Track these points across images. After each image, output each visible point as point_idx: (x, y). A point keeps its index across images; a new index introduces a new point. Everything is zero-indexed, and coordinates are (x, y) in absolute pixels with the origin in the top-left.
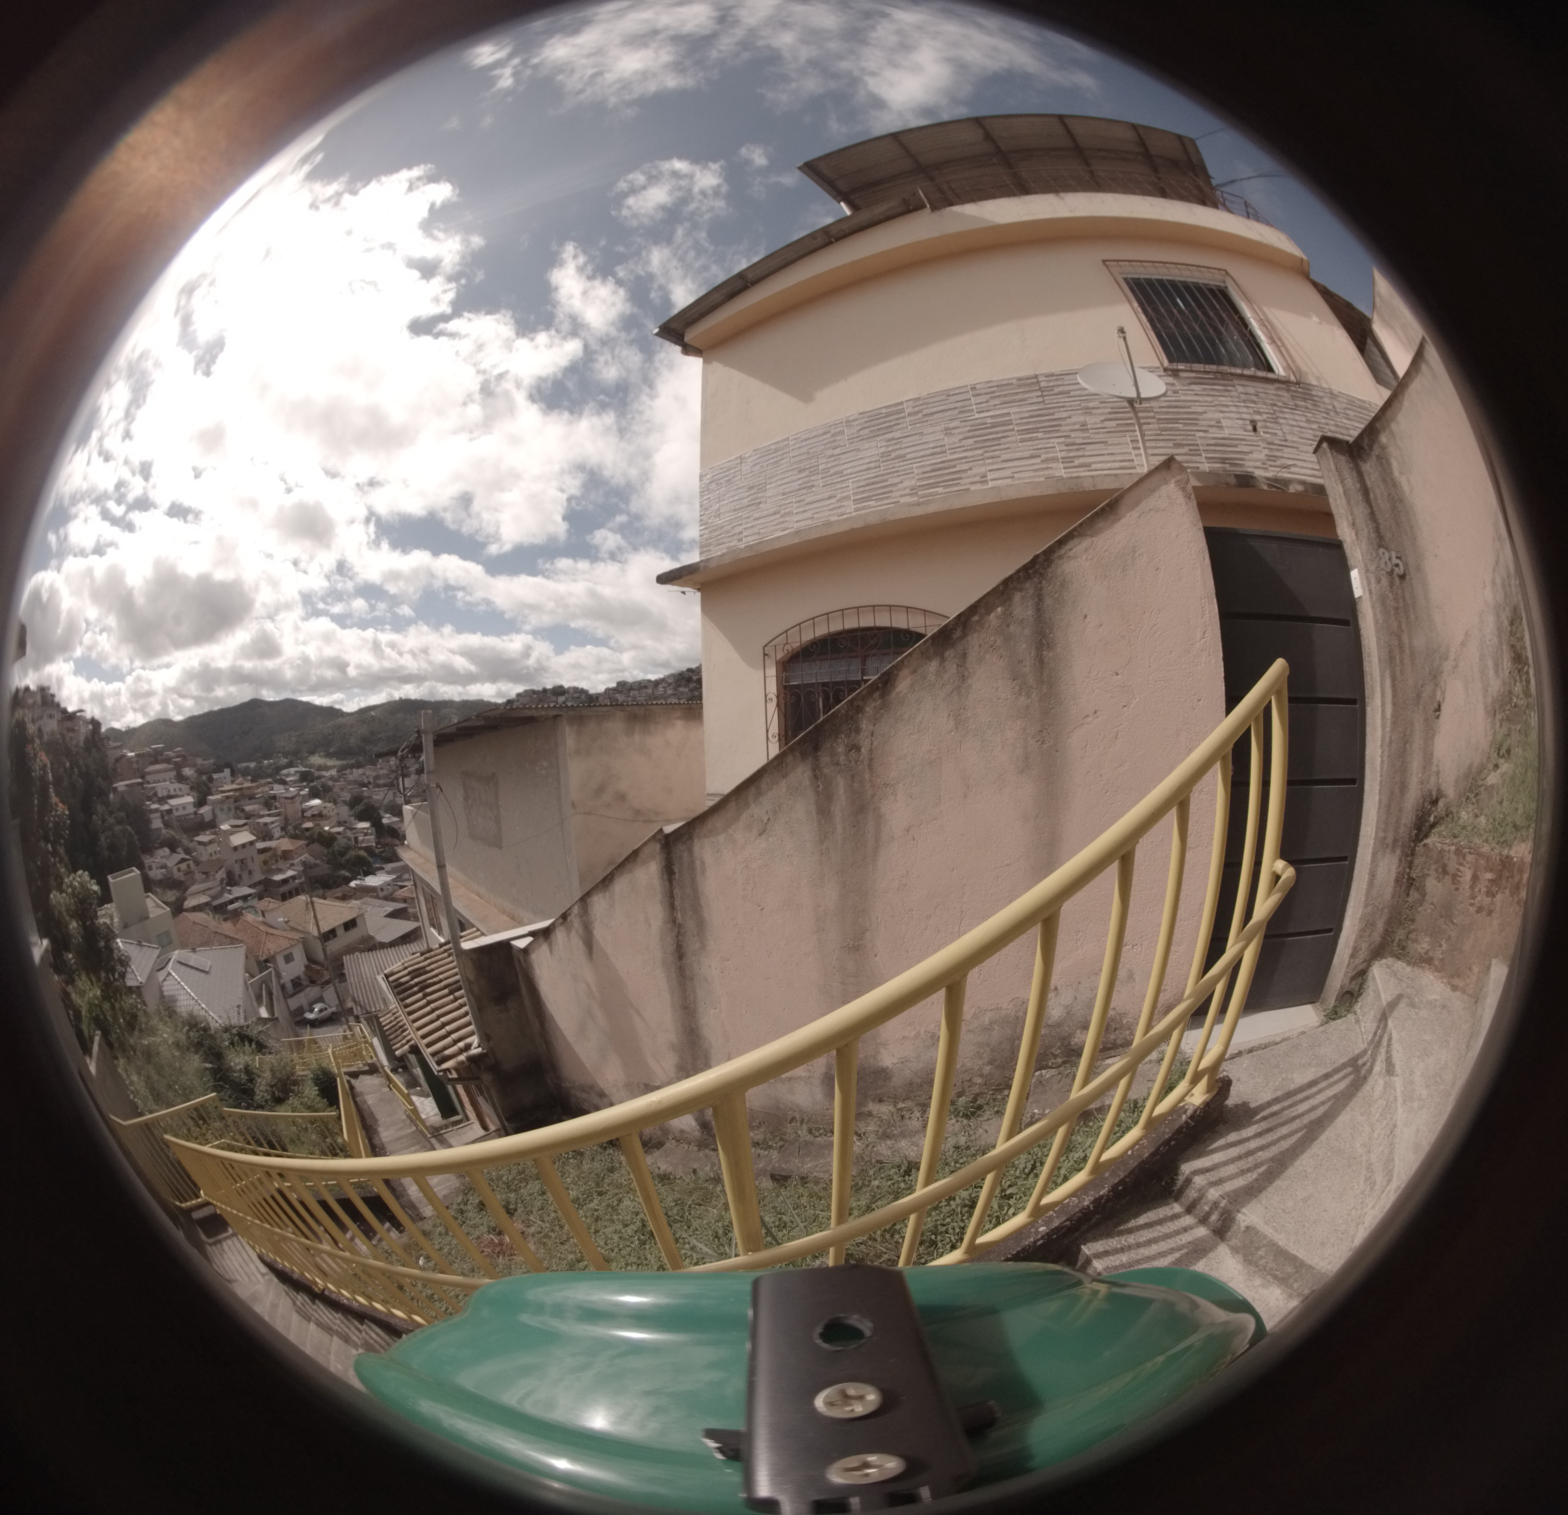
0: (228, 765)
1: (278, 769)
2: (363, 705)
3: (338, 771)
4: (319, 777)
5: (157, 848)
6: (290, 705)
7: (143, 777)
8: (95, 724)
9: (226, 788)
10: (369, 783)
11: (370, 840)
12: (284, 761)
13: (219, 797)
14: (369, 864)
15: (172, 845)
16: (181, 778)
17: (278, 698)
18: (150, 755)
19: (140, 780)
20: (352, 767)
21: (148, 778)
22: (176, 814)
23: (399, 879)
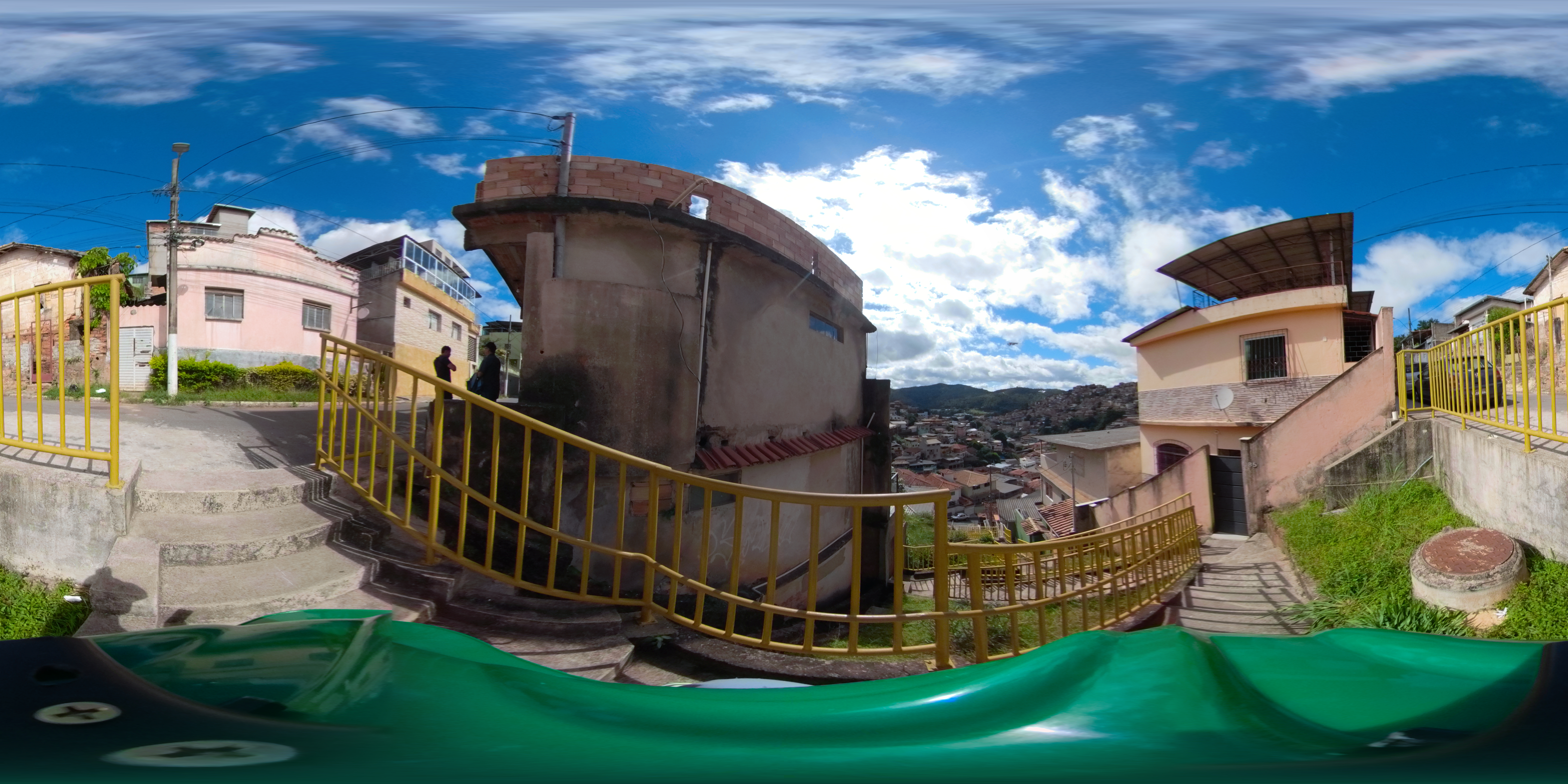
0: (926, 410)
1: (953, 413)
2: (998, 389)
3: (985, 417)
4: (975, 419)
9: (924, 419)
10: (999, 423)
11: (1001, 448)
12: (957, 410)
13: (920, 423)
14: (998, 458)
17: (952, 383)
20: (992, 415)
23: (1013, 466)
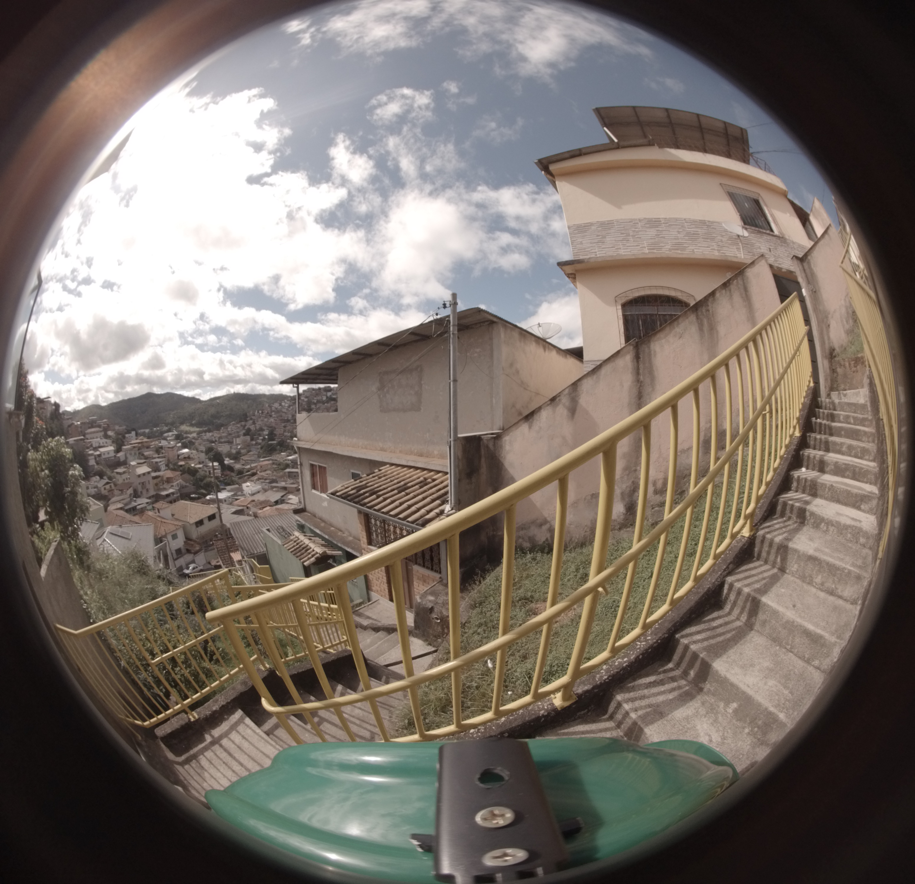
0: (134, 430)
1: (162, 433)
2: (212, 396)
3: (198, 434)
4: (186, 438)
5: (92, 477)
6: (170, 396)
7: (84, 436)
8: (57, 406)
9: (133, 442)
10: (216, 441)
11: (218, 473)
12: (166, 428)
13: (129, 447)
14: (218, 486)
15: (101, 475)
16: (106, 436)
17: (163, 392)
18: (89, 423)
19: (82, 437)
20: (205, 432)
21: (87, 436)
22: (103, 457)
23: (235, 495)
